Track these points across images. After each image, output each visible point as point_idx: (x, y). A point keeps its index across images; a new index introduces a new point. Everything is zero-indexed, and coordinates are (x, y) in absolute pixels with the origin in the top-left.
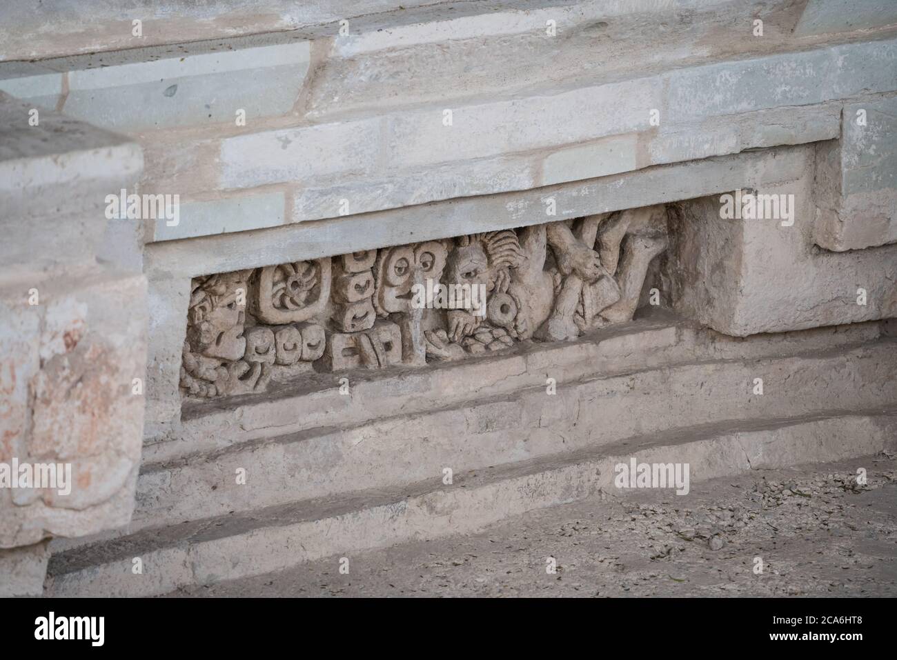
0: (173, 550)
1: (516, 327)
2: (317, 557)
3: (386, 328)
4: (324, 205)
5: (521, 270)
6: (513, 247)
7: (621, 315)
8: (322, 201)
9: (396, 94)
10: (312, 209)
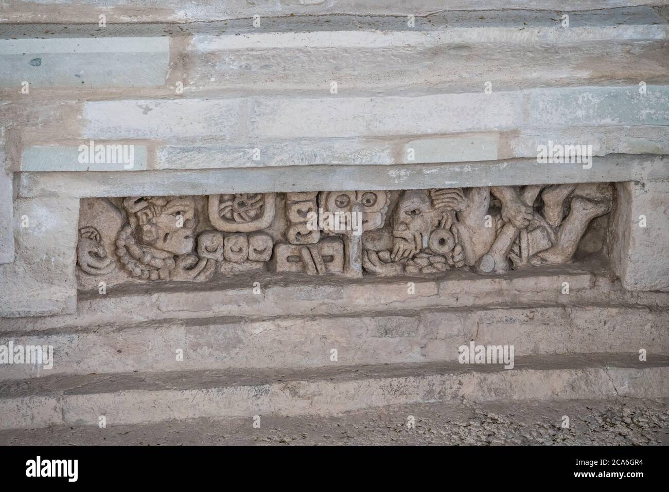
0: (44, 398)
1: (453, 257)
2: (183, 417)
3: (329, 245)
4: (186, 159)
5: (465, 214)
6: (455, 196)
7: (557, 257)
8: (184, 155)
9: (272, 81)
10: (175, 161)
